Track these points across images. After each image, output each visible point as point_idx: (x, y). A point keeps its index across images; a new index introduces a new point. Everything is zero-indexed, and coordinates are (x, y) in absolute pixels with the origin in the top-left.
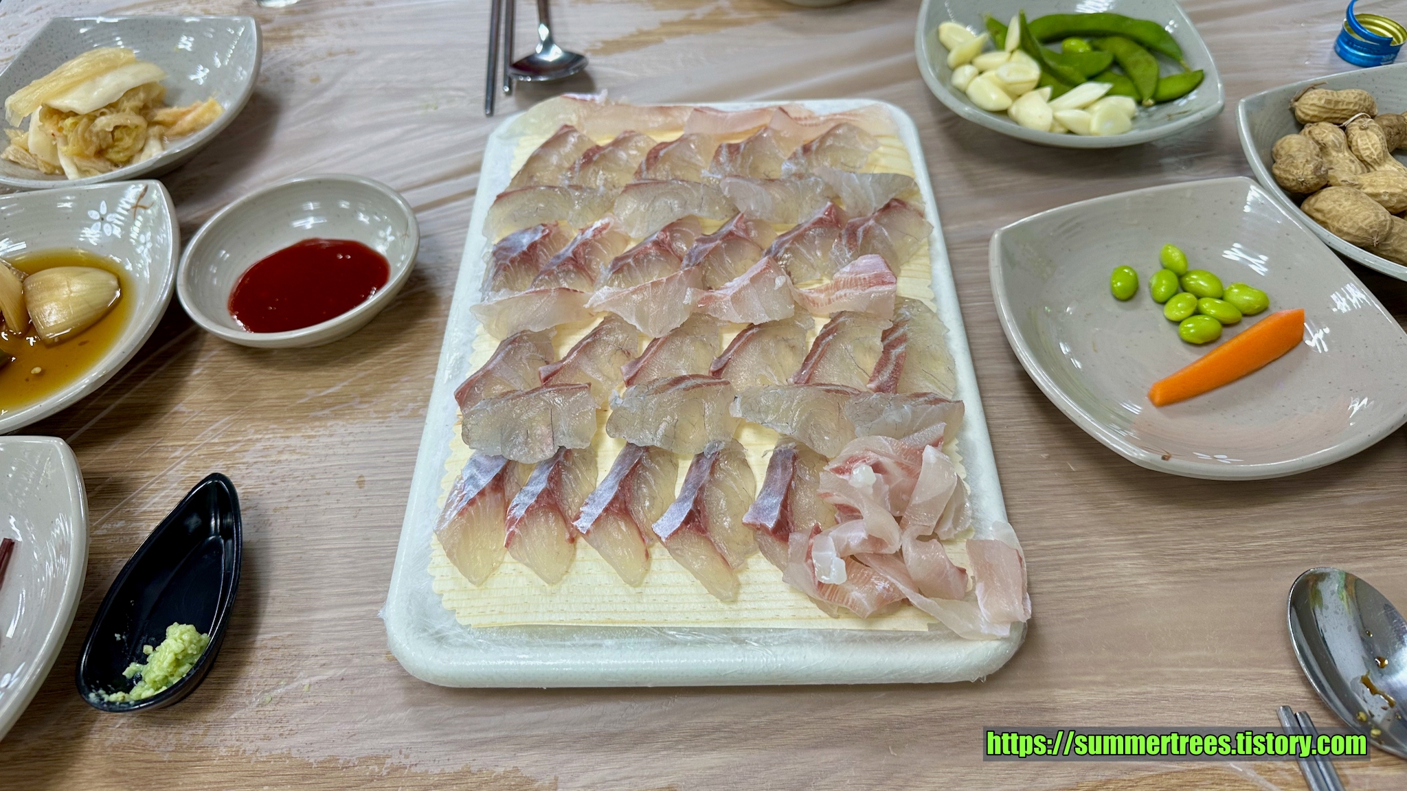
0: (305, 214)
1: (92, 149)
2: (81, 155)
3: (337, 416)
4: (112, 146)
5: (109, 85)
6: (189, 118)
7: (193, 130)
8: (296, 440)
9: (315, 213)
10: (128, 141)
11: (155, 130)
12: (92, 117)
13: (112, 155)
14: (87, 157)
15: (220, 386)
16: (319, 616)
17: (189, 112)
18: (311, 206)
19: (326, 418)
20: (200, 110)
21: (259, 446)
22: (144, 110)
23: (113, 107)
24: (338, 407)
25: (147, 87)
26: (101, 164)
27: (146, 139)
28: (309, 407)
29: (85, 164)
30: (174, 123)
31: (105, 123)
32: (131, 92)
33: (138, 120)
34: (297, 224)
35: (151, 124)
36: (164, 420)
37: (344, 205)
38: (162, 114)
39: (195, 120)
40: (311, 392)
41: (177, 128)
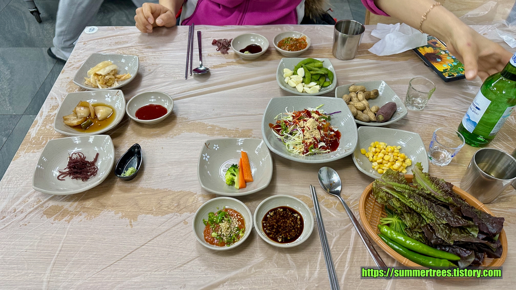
0: (152, 99)
1: (104, 83)
2: (102, 84)
3: (157, 137)
4: (108, 82)
5: (108, 69)
6: (124, 77)
7: (124, 80)
8: (150, 141)
9: (154, 99)
10: (111, 81)
11: (116, 79)
12: (105, 76)
13: (108, 84)
14: (103, 84)
15: (134, 130)
16: (155, 168)
17: (123, 76)
18: (153, 97)
19: (156, 137)
20: (126, 75)
21: (143, 141)
22: (114, 75)
23: (108, 74)
24: (157, 135)
25: (115, 70)
26: (106, 86)
27: (115, 81)
28: (152, 135)
29: (103, 86)
30: (120, 78)
31: (107, 77)
32: (112, 71)
33: (113, 77)
34: (150, 100)
35: (116, 78)
36: (123, 136)
37: (159, 98)
38: (118, 76)
39: (125, 78)
40: (152, 133)
41: (121, 79)
